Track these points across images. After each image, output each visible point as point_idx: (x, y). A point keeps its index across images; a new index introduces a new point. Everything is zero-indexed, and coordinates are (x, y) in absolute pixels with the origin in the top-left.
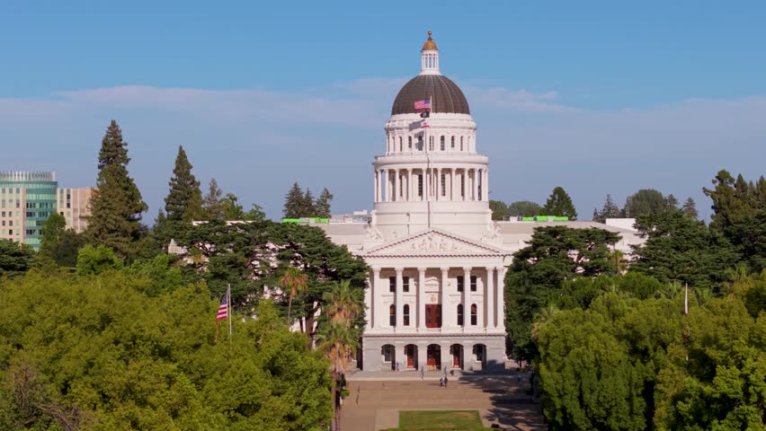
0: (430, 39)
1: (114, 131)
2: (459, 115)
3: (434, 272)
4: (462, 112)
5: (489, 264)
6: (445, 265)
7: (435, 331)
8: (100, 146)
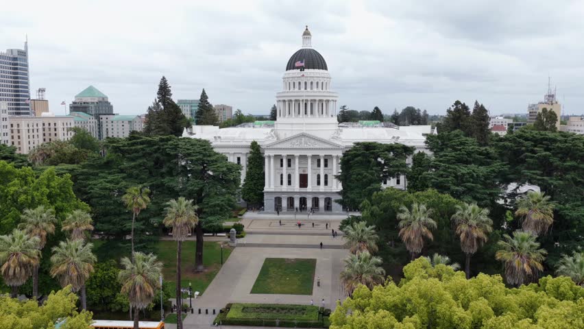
0: (307, 29)
1: (164, 80)
2: (321, 71)
3: (303, 158)
4: (323, 69)
5: (334, 153)
6: (309, 154)
7: (303, 190)
8: (158, 88)
